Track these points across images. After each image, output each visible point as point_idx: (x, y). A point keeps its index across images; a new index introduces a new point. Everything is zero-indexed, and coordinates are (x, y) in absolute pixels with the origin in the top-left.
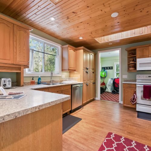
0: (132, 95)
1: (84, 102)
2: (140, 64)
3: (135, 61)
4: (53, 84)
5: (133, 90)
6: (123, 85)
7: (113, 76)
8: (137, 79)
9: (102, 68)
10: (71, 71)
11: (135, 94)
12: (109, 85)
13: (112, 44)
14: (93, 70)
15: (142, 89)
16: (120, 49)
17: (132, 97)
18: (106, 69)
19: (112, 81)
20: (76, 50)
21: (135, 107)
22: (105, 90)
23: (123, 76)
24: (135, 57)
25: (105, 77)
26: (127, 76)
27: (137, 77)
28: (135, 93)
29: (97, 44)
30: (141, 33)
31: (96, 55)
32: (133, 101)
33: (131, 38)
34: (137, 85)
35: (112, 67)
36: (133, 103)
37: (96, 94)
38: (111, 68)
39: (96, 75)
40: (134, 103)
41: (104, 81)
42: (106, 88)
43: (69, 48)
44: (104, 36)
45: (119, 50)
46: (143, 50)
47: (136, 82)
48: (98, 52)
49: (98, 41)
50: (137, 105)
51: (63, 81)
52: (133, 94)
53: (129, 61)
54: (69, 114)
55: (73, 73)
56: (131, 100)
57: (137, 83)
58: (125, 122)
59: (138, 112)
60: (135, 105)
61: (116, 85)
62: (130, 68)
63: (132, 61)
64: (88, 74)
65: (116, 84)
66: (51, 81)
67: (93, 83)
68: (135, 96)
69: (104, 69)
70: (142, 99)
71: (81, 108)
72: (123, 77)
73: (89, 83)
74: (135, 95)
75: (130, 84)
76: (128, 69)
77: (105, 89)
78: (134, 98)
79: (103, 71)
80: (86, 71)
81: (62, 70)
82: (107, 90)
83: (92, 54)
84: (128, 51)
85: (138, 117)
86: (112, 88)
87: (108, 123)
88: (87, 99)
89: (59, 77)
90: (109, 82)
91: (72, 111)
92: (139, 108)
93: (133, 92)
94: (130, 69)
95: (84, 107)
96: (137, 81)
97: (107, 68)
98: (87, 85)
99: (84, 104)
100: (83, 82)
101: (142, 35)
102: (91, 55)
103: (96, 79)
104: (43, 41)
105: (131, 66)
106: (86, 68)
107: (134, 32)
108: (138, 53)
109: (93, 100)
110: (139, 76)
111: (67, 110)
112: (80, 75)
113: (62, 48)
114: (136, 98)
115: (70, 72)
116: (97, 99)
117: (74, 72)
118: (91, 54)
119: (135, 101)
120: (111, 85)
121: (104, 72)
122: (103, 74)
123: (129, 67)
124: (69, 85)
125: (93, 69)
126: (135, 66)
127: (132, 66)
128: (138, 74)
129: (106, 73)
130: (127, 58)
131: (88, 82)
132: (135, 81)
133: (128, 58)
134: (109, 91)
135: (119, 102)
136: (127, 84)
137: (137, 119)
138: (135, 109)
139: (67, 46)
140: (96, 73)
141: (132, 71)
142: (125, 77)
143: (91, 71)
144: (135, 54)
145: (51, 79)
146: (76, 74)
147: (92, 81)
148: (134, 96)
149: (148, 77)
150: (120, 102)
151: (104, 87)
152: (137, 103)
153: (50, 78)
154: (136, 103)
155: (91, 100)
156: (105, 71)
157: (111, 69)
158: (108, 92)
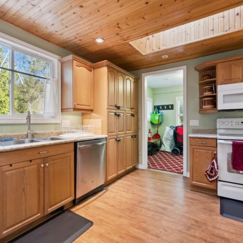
0: (209, 162)
1: (110, 178)
2: (224, 95)
3: (214, 90)
4: (32, 141)
5: (211, 152)
6: (190, 141)
7: (175, 121)
8: (218, 127)
9: (155, 107)
10: (85, 112)
11: (214, 161)
12: (167, 139)
13: (167, 56)
14: (133, 110)
15: (230, 150)
16: (185, 67)
17: (209, 167)
18: (162, 110)
19: (173, 131)
20: (94, 69)
21: (215, 188)
22: (160, 147)
23: (191, 121)
24: (215, 82)
25: (159, 124)
26: (198, 123)
27: (218, 124)
28: (215, 157)
29: (138, 57)
30: (227, 29)
31: (139, 80)
32: (211, 174)
33: (205, 40)
34: (219, 141)
35: (172, 106)
36: (210, 180)
37: (140, 157)
38: (170, 107)
39: (140, 120)
40: (212, 179)
41: (157, 131)
42: (161, 143)
43: (75, 62)
44: (147, 35)
45: (182, 71)
46: (231, 66)
47: (216, 133)
48: (143, 74)
49: (138, 50)
50: (219, 183)
51: (62, 133)
52: (210, 159)
53: (202, 91)
54: (68, 210)
55: (89, 116)
56: (206, 172)
57: (218, 137)
58: (191, 232)
59: (222, 198)
60: (214, 184)
61: (178, 138)
62: (205, 105)
63: (209, 91)
64: (121, 118)
65: (179, 136)
66: (27, 135)
67: (132, 137)
68: (216, 165)
69: (158, 108)
70: (229, 171)
71: (102, 190)
72: (190, 125)
73: (123, 135)
74: (215, 163)
75: (205, 138)
76: (201, 107)
77: (159, 145)
78: (212, 168)
79: (156, 113)
80: (115, 111)
81: (63, 110)
82: (163, 148)
83: (131, 79)
84: (200, 71)
85: (222, 212)
86: (172, 145)
87: (152, 234)
88: (118, 170)
89: (53, 125)
90: (167, 133)
91: (77, 201)
92: (224, 190)
93: (210, 157)
94: (204, 107)
95: (110, 188)
96: (219, 131)
97: (163, 107)
98: (119, 141)
99: (111, 180)
100: (107, 136)
101: (228, 34)
102: (128, 81)
103: (140, 128)
104: (10, 45)
105: (205, 101)
106: (116, 107)
107: (212, 29)
108: (220, 73)
109: (134, 169)
110: (223, 122)
111: (62, 201)
112: (101, 120)
113: (62, 63)
114: (218, 168)
115: (83, 114)
116: (140, 167)
117: (90, 114)
118: (127, 77)
119: (216, 175)
120: (171, 139)
121: (158, 114)
122: (157, 118)
123: (202, 103)
124: (70, 143)
125: (132, 108)
126: (214, 102)
127: (207, 100)
128: (220, 118)
129: (162, 115)
130: (197, 86)
131: (121, 135)
132: (215, 131)
133: (200, 84)
134: (167, 150)
135: (182, 173)
136: (197, 140)
137: (220, 218)
138: (216, 191)
139: (70, 57)
140: (140, 117)
141: (208, 111)
142: (195, 123)
143: (126, 111)
144: (214, 76)
145: (29, 129)
146: (94, 118)
147: (131, 133)
148: (213, 164)
149: (240, 123)
150: (185, 174)
151: (158, 142)
152: (219, 179)
153: (27, 127)
154: (217, 179)
155: (129, 170)
156: (159, 112)
157: (169, 109)
158: (164, 152)
